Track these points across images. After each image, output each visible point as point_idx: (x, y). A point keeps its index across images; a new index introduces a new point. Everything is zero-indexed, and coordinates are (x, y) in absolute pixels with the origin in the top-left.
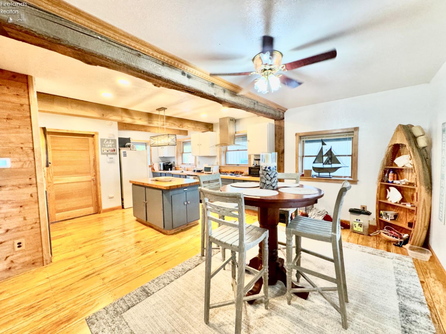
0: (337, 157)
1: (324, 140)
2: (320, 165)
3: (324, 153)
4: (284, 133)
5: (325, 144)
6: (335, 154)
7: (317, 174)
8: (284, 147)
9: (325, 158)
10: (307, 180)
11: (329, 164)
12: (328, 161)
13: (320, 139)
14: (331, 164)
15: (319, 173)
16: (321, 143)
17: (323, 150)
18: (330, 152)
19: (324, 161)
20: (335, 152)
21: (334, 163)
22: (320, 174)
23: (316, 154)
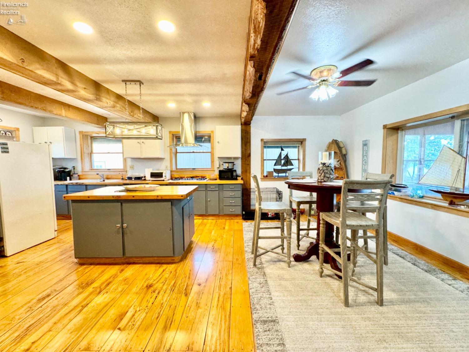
0: (292, 161)
1: (283, 146)
2: (279, 167)
3: (283, 157)
4: (250, 138)
5: (283, 150)
6: (290, 158)
7: (277, 175)
8: (250, 151)
9: (283, 162)
10: (270, 180)
11: (286, 166)
12: (285, 164)
13: (280, 145)
14: (287, 166)
15: (278, 174)
16: (280, 149)
17: (282, 155)
18: (287, 157)
19: (282, 164)
20: (291, 157)
21: (289, 165)
22: (280, 174)
23: (276, 158)
